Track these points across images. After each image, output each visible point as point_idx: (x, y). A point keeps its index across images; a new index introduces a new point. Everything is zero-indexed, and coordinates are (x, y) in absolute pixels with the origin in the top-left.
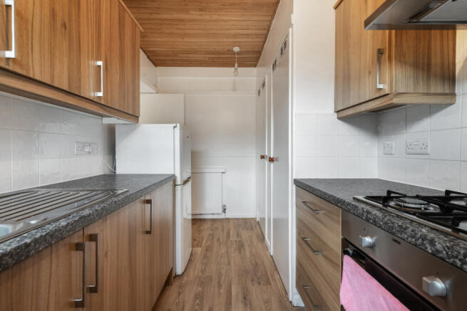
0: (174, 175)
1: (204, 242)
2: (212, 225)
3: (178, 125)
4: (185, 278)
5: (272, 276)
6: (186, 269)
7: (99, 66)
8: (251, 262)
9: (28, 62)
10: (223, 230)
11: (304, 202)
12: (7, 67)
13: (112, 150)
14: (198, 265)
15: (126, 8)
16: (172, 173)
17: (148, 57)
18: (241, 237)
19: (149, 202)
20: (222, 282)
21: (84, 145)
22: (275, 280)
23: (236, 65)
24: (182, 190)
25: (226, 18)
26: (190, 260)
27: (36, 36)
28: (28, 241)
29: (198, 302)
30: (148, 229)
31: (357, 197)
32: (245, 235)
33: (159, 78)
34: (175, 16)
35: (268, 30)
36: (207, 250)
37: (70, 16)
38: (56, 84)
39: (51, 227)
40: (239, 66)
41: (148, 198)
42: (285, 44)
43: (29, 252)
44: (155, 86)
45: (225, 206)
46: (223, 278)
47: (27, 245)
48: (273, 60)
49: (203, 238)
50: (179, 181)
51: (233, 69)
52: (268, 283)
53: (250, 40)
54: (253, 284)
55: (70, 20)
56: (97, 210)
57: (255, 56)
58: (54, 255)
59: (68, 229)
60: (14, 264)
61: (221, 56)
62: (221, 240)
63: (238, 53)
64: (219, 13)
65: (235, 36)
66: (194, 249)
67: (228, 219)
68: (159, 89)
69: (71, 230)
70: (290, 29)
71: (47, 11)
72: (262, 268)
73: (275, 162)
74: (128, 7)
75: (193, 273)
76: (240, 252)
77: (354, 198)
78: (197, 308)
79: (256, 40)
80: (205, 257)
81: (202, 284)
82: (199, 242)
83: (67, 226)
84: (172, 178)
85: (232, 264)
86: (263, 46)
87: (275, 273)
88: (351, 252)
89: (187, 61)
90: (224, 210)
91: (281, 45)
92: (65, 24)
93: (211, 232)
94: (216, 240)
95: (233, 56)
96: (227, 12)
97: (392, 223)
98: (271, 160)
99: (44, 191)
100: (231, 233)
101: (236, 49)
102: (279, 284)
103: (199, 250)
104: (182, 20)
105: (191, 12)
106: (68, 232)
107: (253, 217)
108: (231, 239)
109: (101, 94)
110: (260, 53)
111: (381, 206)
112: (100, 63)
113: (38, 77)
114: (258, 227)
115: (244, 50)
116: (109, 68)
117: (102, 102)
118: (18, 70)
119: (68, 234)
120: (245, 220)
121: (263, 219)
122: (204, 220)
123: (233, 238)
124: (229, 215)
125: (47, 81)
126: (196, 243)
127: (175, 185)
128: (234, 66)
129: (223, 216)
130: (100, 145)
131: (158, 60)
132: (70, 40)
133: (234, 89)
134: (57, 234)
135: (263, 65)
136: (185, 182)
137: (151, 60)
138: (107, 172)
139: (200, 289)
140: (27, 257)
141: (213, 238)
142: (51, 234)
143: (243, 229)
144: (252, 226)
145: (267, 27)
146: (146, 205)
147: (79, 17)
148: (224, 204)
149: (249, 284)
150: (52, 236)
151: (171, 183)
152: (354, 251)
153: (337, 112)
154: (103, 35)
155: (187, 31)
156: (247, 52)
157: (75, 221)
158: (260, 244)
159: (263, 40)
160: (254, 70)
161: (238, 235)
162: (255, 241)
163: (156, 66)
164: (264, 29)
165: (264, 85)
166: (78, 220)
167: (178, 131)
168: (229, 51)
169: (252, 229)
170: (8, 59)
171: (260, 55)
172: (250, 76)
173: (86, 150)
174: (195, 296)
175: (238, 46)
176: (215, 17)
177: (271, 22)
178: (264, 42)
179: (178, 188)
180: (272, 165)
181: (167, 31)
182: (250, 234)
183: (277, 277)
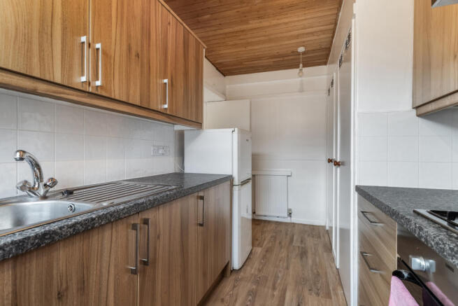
0: (231, 176)
1: (265, 243)
2: (276, 228)
3: (236, 129)
4: (242, 274)
5: (334, 290)
6: (243, 266)
7: (166, 83)
8: (312, 271)
9: (111, 87)
10: (286, 234)
11: (363, 212)
12: (96, 93)
13: (181, 153)
14: (256, 264)
15: (190, 30)
16: (230, 173)
17: (217, 69)
18: (305, 244)
19: (202, 198)
20: (277, 285)
21: (159, 148)
22: (336, 295)
23: (301, 65)
24: (239, 190)
25: (286, 20)
26: (248, 258)
27: (117, 67)
28: (94, 216)
29: (250, 298)
30: (200, 221)
31: (418, 210)
32: (310, 242)
33: (227, 87)
34: (237, 28)
35: (336, 24)
36: (267, 251)
37: (142, 46)
38: (130, 102)
39: (112, 209)
40: (304, 67)
41: (201, 194)
42: (349, 37)
43: (94, 224)
44: (224, 94)
45: (290, 210)
46: (279, 281)
47: (93, 219)
48: (340, 56)
49: (265, 239)
50: (236, 182)
51: (297, 70)
52: (328, 295)
53: (316, 37)
54: (311, 294)
55: (142, 51)
56: (149, 200)
57: (324, 53)
58: (114, 230)
59: (124, 211)
60: (84, 231)
61: (286, 58)
62: (283, 244)
63: (304, 53)
64: (278, 17)
65: (297, 36)
66: (255, 248)
67: (293, 223)
68: (226, 97)
69: (126, 213)
70: (353, 21)
71: (125, 47)
72: (324, 280)
73: (341, 166)
74: (192, 30)
75: (251, 270)
76: (301, 258)
77: (414, 211)
78: (249, 303)
79: (322, 36)
80: (264, 257)
81: (257, 282)
82: (259, 243)
83: (123, 209)
84: (229, 179)
85: (291, 268)
86: (332, 42)
87: (339, 288)
88: (406, 275)
89: (252, 67)
90: (290, 214)
91: (346, 39)
92: (138, 54)
93: (274, 234)
94: (278, 242)
95: (298, 56)
96: (287, 14)
97: (444, 244)
98: (337, 164)
99: (126, 183)
100: (295, 238)
101: (301, 49)
102: (341, 300)
103: (259, 250)
104: (243, 31)
105: (251, 22)
106: (124, 214)
107: (323, 224)
108: (294, 244)
109: (166, 106)
110: (329, 49)
111: (445, 223)
112: (166, 81)
113: (117, 98)
114: (326, 236)
115: (309, 49)
116: (174, 83)
117: (168, 113)
118: (104, 94)
119: (124, 216)
120: (313, 228)
121: (331, 228)
122: (269, 222)
123: (296, 243)
124: (294, 219)
125: (124, 99)
126: (257, 243)
127: (232, 185)
128: (298, 67)
129: (288, 220)
130: (172, 147)
131: (225, 70)
132: (142, 67)
133: (301, 91)
134: (115, 214)
135: (333, 62)
136: (243, 183)
137: (219, 71)
138: (177, 171)
139: (254, 287)
140: (93, 228)
141: (275, 241)
142: (111, 214)
143: (309, 235)
144: (319, 234)
145: (334, 21)
146: (199, 200)
147: (149, 46)
148: (289, 208)
149: (306, 293)
150: (111, 215)
151: (229, 183)
152: (409, 274)
153: (417, 108)
154: (169, 57)
155: (250, 40)
156: (314, 51)
157: (130, 207)
158: (325, 254)
159: (331, 35)
160: (323, 69)
161: (302, 241)
162: (320, 250)
163: (225, 76)
164: (331, 24)
165: (332, 83)
166: (133, 207)
167: (236, 134)
168: (293, 52)
169: (320, 237)
170: (97, 87)
171: (330, 51)
172: (318, 76)
173: (160, 152)
174: (249, 292)
175: (303, 46)
176: (274, 22)
177: (337, 15)
178: (333, 37)
179: (236, 189)
180: (338, 169)
181: (231, 43)
182: (316, 242)
183: (340, 292)
